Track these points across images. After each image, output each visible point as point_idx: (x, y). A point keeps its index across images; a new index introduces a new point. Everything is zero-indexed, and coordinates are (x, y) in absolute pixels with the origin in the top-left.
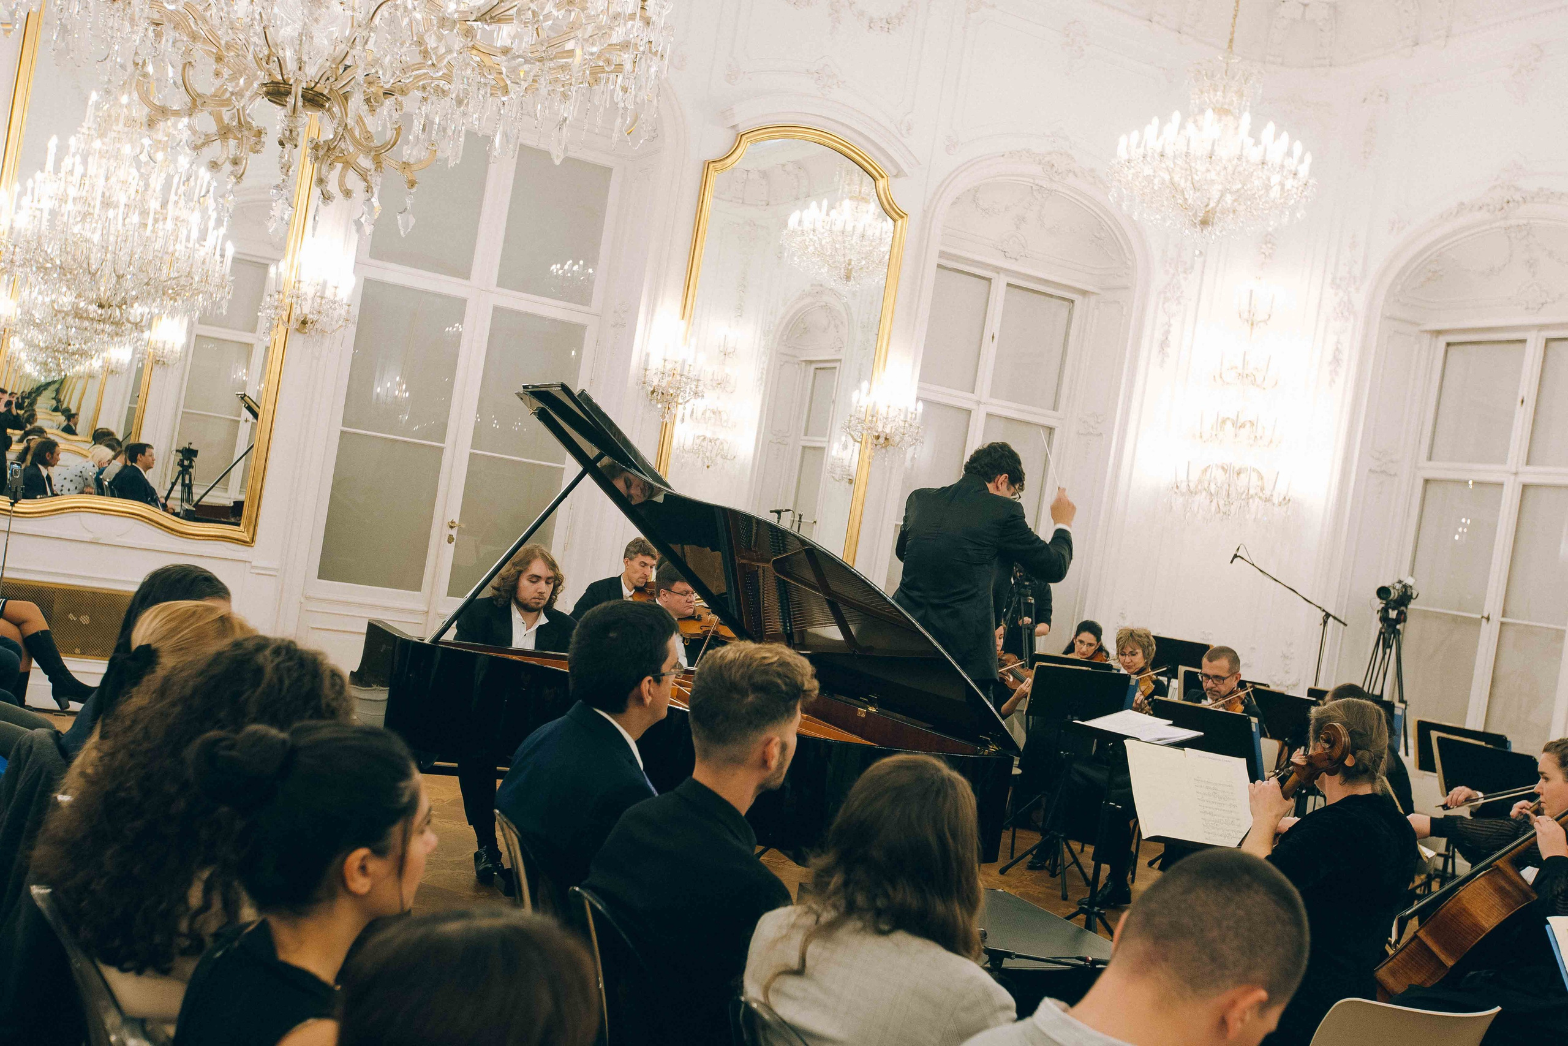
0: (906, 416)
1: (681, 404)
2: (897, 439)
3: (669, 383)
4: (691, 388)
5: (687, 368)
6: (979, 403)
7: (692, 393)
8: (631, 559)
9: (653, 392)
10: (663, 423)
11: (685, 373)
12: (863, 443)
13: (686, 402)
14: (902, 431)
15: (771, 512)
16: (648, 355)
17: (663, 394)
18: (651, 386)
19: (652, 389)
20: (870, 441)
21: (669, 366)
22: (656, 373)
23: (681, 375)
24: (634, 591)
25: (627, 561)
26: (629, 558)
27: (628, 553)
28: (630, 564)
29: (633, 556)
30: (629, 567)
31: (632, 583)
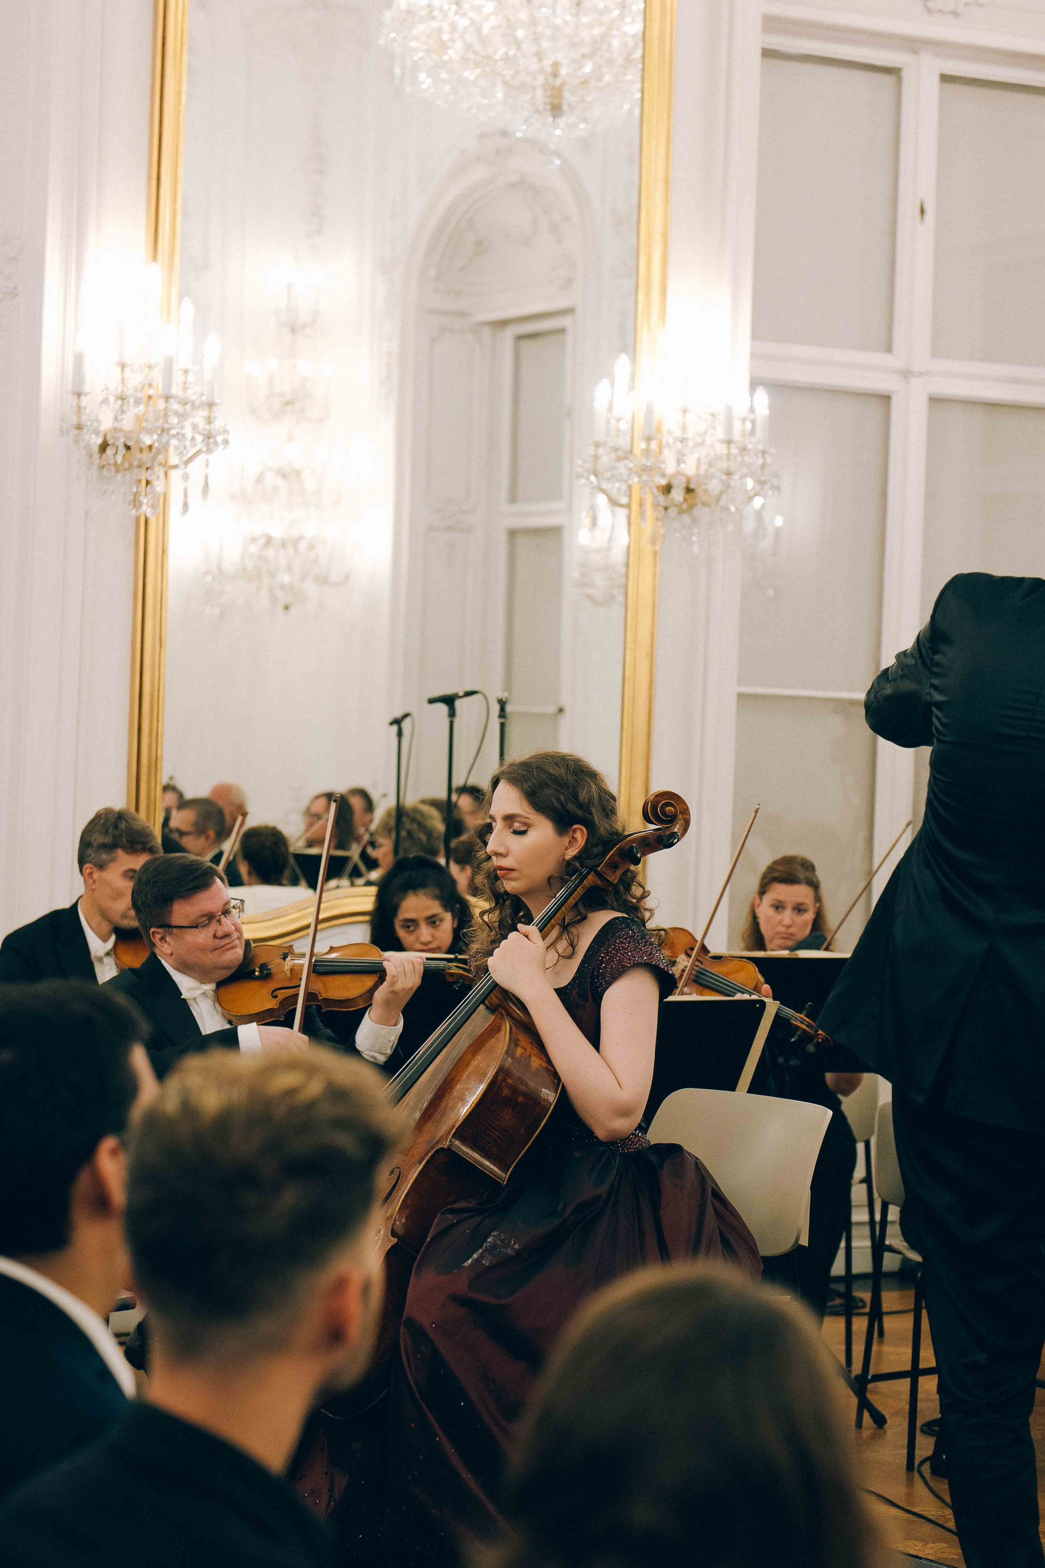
0: (729, 428)
1: (176, 467)
2: (714, 486)
3: (138, 418)
4: (195, 427)
5: (178, 378)
6: (907, 374)
7: (199, 438)
8: (101, 867)
9: (104, 447)
10: (138, 519)
11: (175, 390)
12: (635, 507)
13: (186, 463)
14: (723, 465)
15: (432, 701)
16: (79, 360)
17: (128, 448)
18: (97, 433)
19: (100, 441)
20: (649, 501)
21: (135, 379)
22: (105, 401)
23: (167, 398)
24: (113, 938)
25: (86, 869)
26: (90, 862)
27: (90, 851)
28: (96, 876)
29: (104, 856)
30: (94, 881)
31: (109, 921)
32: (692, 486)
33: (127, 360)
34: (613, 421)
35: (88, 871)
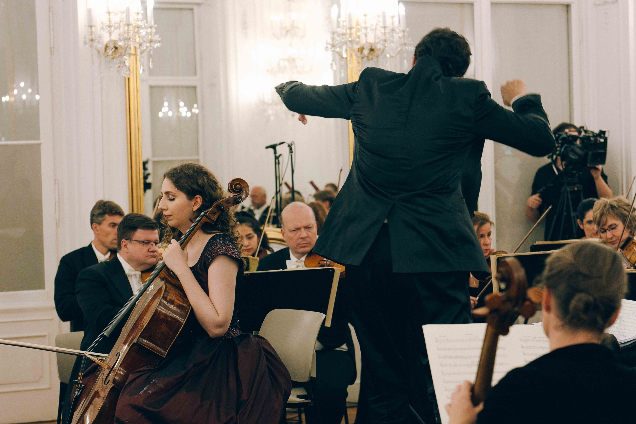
3: (119, 36)
8: (100, 223)
9: (106, 48)
10: (125, 78)
11: (132, 22)
12: (349, 59)
14: (383, 37)
16: (90, 12)
17: (116, 48)
18: (102, 43)
20: (354, 55)
21: (114, 18)
22: (102, 28)
23: (128, 25)
24: (109, 254)
25: (93, 226)
26: (95, 222)
27: (94, 218)
28: (98, 228)
29: (100, 219)
30: (98, 231)
31: (105, 246)
32: (373, 48)
33: (111, 10)
34: (341, 22)
35: (95, 226)
